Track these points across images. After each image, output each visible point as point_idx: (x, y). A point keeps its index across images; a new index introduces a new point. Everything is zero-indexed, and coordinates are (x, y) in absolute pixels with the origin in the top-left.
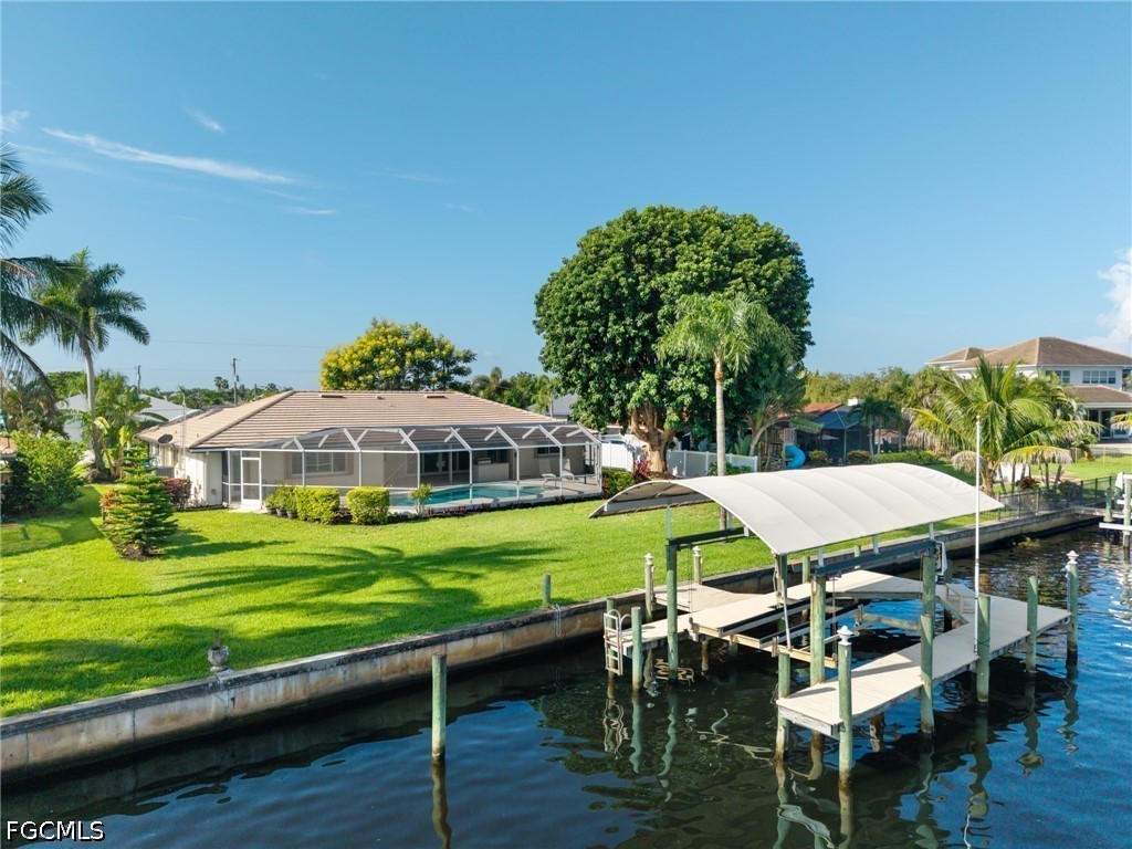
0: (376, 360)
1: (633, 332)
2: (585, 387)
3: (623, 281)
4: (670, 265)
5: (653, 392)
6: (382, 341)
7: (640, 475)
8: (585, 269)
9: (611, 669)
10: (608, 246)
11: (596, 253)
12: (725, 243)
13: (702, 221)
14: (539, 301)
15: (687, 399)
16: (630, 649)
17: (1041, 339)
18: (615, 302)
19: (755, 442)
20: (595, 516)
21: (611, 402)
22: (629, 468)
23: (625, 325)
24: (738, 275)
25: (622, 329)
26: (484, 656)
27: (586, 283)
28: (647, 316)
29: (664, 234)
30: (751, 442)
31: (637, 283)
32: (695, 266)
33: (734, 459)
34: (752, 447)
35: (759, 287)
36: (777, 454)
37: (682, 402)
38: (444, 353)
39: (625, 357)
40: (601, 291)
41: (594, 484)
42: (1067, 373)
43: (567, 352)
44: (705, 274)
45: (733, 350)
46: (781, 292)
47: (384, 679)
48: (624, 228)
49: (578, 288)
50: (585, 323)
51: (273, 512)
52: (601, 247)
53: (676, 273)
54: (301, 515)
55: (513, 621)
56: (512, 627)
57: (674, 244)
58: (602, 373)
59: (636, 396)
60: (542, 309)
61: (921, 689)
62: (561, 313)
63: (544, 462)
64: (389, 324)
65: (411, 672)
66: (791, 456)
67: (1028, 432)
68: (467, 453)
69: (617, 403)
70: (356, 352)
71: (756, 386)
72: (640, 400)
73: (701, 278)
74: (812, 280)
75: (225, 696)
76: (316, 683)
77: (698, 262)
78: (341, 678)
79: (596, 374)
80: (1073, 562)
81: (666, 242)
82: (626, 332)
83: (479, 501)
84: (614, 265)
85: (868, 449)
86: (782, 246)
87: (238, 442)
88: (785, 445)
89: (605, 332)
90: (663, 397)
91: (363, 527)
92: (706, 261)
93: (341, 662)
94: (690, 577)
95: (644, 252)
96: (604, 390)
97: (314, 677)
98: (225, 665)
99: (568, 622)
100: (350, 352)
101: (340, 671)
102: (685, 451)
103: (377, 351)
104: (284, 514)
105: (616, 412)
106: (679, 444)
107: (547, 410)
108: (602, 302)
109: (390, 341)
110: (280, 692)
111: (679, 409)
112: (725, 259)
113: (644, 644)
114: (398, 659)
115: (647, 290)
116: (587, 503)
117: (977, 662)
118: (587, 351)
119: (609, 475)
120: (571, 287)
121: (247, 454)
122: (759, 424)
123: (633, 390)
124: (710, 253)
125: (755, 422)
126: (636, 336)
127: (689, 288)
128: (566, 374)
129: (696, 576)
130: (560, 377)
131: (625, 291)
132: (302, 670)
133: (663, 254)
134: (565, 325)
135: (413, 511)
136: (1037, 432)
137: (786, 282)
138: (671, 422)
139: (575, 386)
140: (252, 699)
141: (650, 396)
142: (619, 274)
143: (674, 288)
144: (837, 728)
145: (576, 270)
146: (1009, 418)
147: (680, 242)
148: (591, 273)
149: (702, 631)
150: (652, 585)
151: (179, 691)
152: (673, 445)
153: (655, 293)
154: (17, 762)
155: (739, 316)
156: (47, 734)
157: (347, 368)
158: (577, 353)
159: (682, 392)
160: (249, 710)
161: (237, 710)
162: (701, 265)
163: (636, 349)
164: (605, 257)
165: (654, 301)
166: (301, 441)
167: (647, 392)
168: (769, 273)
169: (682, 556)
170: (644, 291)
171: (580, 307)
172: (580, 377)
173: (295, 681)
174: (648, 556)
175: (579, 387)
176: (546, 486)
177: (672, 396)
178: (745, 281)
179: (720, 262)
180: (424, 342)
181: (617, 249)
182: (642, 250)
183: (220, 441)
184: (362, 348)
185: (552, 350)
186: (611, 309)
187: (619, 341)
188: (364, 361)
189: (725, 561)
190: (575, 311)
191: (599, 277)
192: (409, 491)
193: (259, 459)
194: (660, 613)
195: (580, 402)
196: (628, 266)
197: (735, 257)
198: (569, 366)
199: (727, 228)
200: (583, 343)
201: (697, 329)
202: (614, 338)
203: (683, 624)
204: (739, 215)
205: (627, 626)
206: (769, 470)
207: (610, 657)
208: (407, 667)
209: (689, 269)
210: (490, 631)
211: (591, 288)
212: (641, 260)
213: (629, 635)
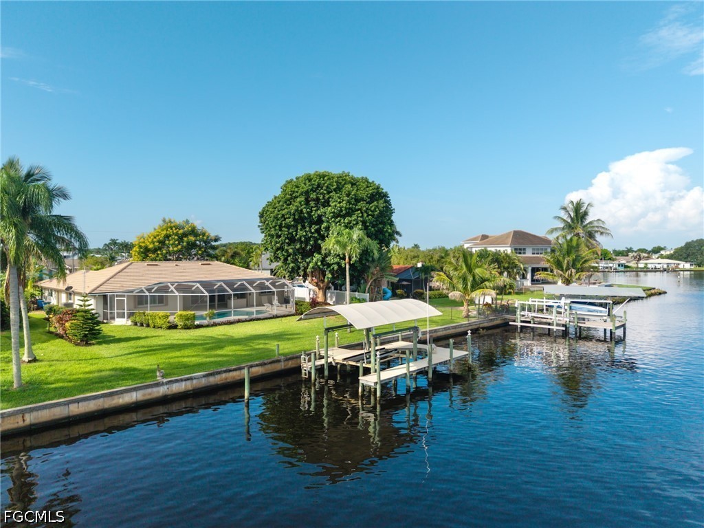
0: (167, 242)
1: (310, 235)
2: (286, 260)
3: (304, 211)
4: (327, 203)
5: (319, 264)
6: (170, 232)
7: (314, 303)
8: (286, 202)
9: (303, 376)
10: (297, 192)
11: (291, 195)
12: (353, 193)
13: (342, 180)
14: (261, 216)
15: (336, 267)
16: (311, 368)
17: (514, 231)
18: (300, 220)
19: (368, 287)
20: (299, 320)
21: (299, 268)
22: (308, 300)
23: (305, 231)
24: (359, 209)
25: (304, 234)
26: (255, 375)
27: (286, 210)
28: (317, 227)
29: (324, 188)
30: (366, 286)
31: (312, 211)
32: (338, 205)
33: (358, 295)
34: (367, 289)
35: (368, 215)
36: (378, 292)
37: (333, 268)
38: (205, 238)
39: (306, 246)
40: (294, 215)
41: (291, 308)
42: (524, 249)
43: (277, 243)
44: (343, 209)
45: (353, 251)
46: (378, 216)
47: (219, 383)
48: (305, 184)
49: (284, 212)
50: (286, 230)
51: (136, 324)
52: (294, 192)
53: (330, 208)
54: (152, 325)
55: (266, 362)
56: (265, 364)
57: (329, 193)
58: (295, 254)
59: (311, 265)
60: (262, 219)
61: (406, 374)
62: (274, 224)
63: (264, 298)
64: (172, 221)
65: (228, 380)
66: (385, 293)
67: (482, 283)
68: (231, 295)
69: (302, 268)
70: (155, 238)
71: (368, 260)
72: (313, 268)
73: (341, 211)
74: (394, 209)
75: (166, 387)
76: (195, 384)
77: (340, 203)
78: (204, 382)
79: (291, 254)
80: (469, 334)
81: (325, 192)
82: (306, 234)
83: (237, 318)
84: (300, 203)
85: (422, 289)
86: (380, 193)
87: (111, 290)
88: (383, 287)
89: (296, 235)
90: (324, 265)
91: (184, 331)
92: (344, 202)
93: (204, 376)
94: (334, 346)
95: (315, 197)
96: (295, 261)
97: (195, 381)
98: (163, 377)
99: (286, 362)
100: (152, 237)
101: (203, 379)
102: (336, 291)
103: (167, 237)
104: (142, 325)
105: (302, 273)
106: (333, 287)
107: (259, 266)
108: (294, 220)
109: (175, 231)
110: (183, 386)
111: (332, 272)
112: (353, 202)
113: (316, 366)
114: (224, 375)
115: (316, 215)
116: (288, 318)
117: (428, 367)
118: (287, 243)
119: (299, 303)
120: (279, 211)
121: (117, 296)
122: (370, 278)
123: (310, 262)
124: (346, 198)
125: (368, 276)
126: (311, 237)
127: (336, 216)
128: (275, 253)
129: (336, 345)
130: (273, 254)
131: (306, 215)
132: (191, 379)
133: (324, 197)
134: (275, 230)
135: (205, 322)
136: (486, 283)
137: (381, 212)
138: (328, 278)
139: (280, 259)
140: (174, 389)
141: (318, 266)
142: (303, 207)
143: (329, 215)
144: (376, 383)
145: (281, 203)
146: (474, 277)
147: (331, 192)
148: (288, 205)
149: (337, 361)
150: (319, 348)
151: (151, 385)
152: (329, 288)
153: (320, 217)
154: (100, 408)
155: (355, 237)
156: (110, 398)
157: (151, 246)
158: (282, 244)
159: (333, 264)
160: (173, 393)
161: (169, 393)
162: (341, 204)
163: (311, 243)
164: (296, 197)
165: (319, 221)
166: (147, 290)
167: (316, 263)
168: (373, 208)
169: (330, 334)
170: (315, 215)
171: (283, 222)
172: (283, 255)
173: (188, 383)
174: (317, 337)
175: (282, 260)
176: (268, 309)
177: (329, 265)
178: (362, 213)
179: (350, 203)
180: (193, 232)
181: (302, 194)
182: (313, 196)
183: (103, 289)
184: (158, 235)
185: (269, 241)
186: (299, 223)
187: (303, 239)
188: (160, 242)
189: (349, 339)
190: (281, 224)
191: (293, 208)
192: (204, 313)
193: (125, 299)
194: (322, 357)
195: (282, 266)
196: (307, 202)
197: (357, 200)
198: (277, 250)
199: (355, 184)
200: (285, 239)
201: (338, 242)
202: (301, 237)
203: (330, 360)
204: (360, 177)
205: (310, 361)
206: (375, 301)
207: (303, 371)
208: (227, 379)
209: (336, 206)
210: (257, 365)
211: (289, 213)
212: (314, 200)
213: (310, 363)
